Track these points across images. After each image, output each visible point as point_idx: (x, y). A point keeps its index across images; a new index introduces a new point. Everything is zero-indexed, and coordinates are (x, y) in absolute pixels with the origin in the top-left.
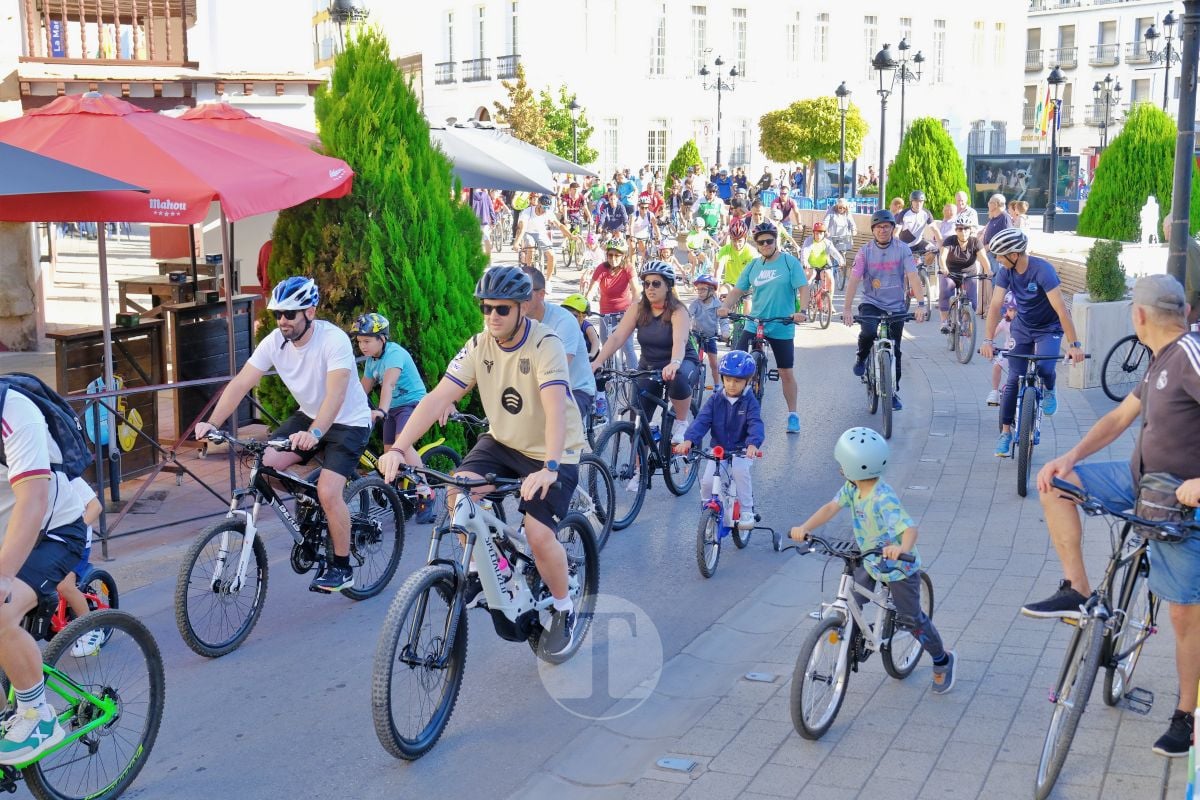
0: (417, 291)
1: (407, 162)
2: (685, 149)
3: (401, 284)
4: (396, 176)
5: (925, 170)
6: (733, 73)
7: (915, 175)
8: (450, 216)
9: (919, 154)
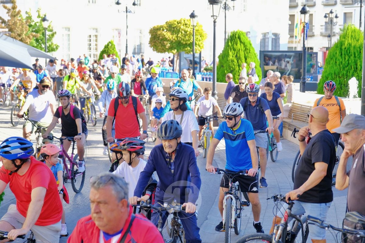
2: (108, 45)
5: (238, 58)
6: (134, 4)
7: (233, 61)
9: (234, 50)
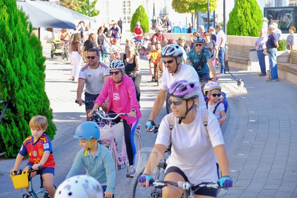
0: (13, 74)
1: (7, 16)
2: (139, 9)
3: (5, 71)
4: (2, 23)
5: (245, 15)
7: (241, 17)
8: (27, 40)
9: (242, 8)
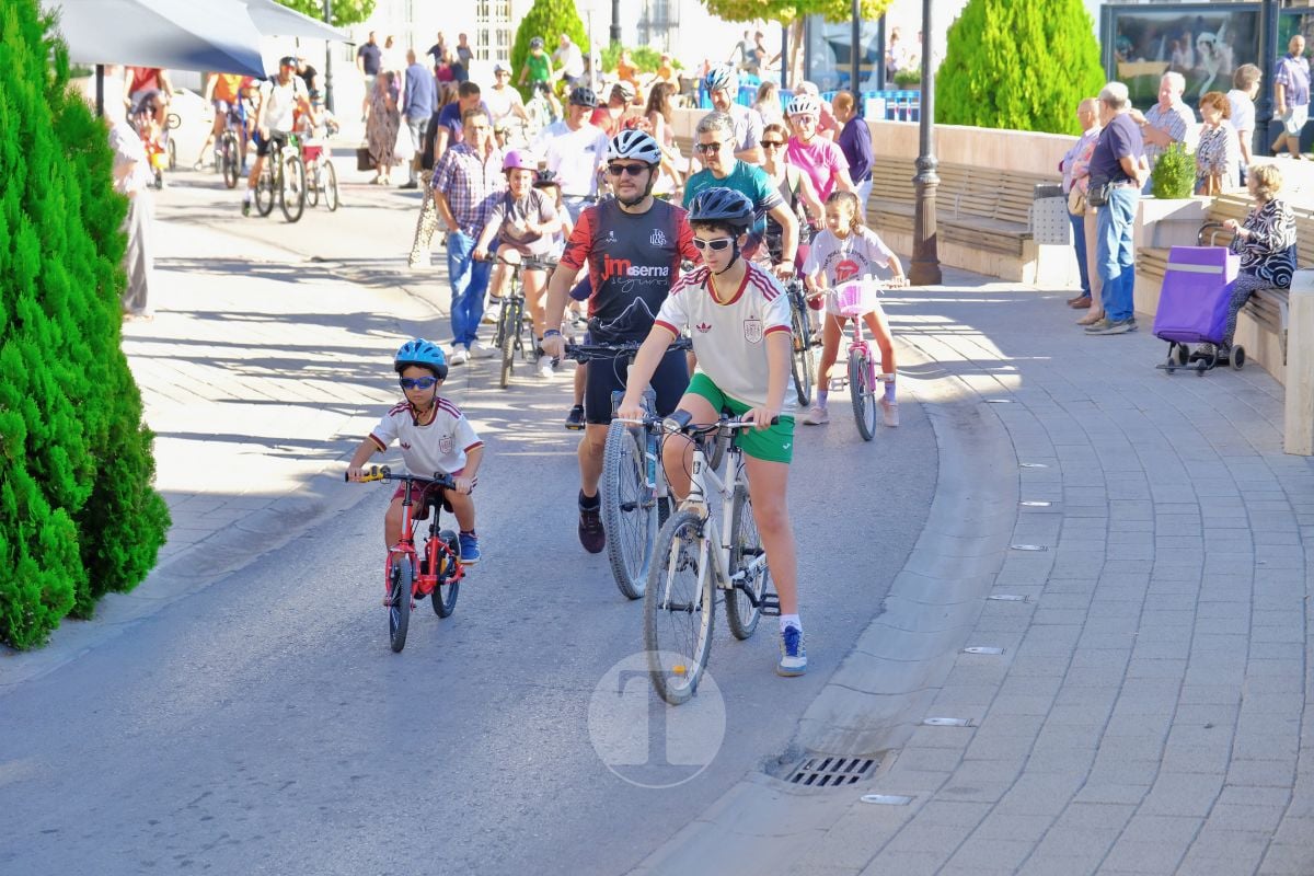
5: (1020, 35)
7: (1000, 46)
9: (1007, 4)
